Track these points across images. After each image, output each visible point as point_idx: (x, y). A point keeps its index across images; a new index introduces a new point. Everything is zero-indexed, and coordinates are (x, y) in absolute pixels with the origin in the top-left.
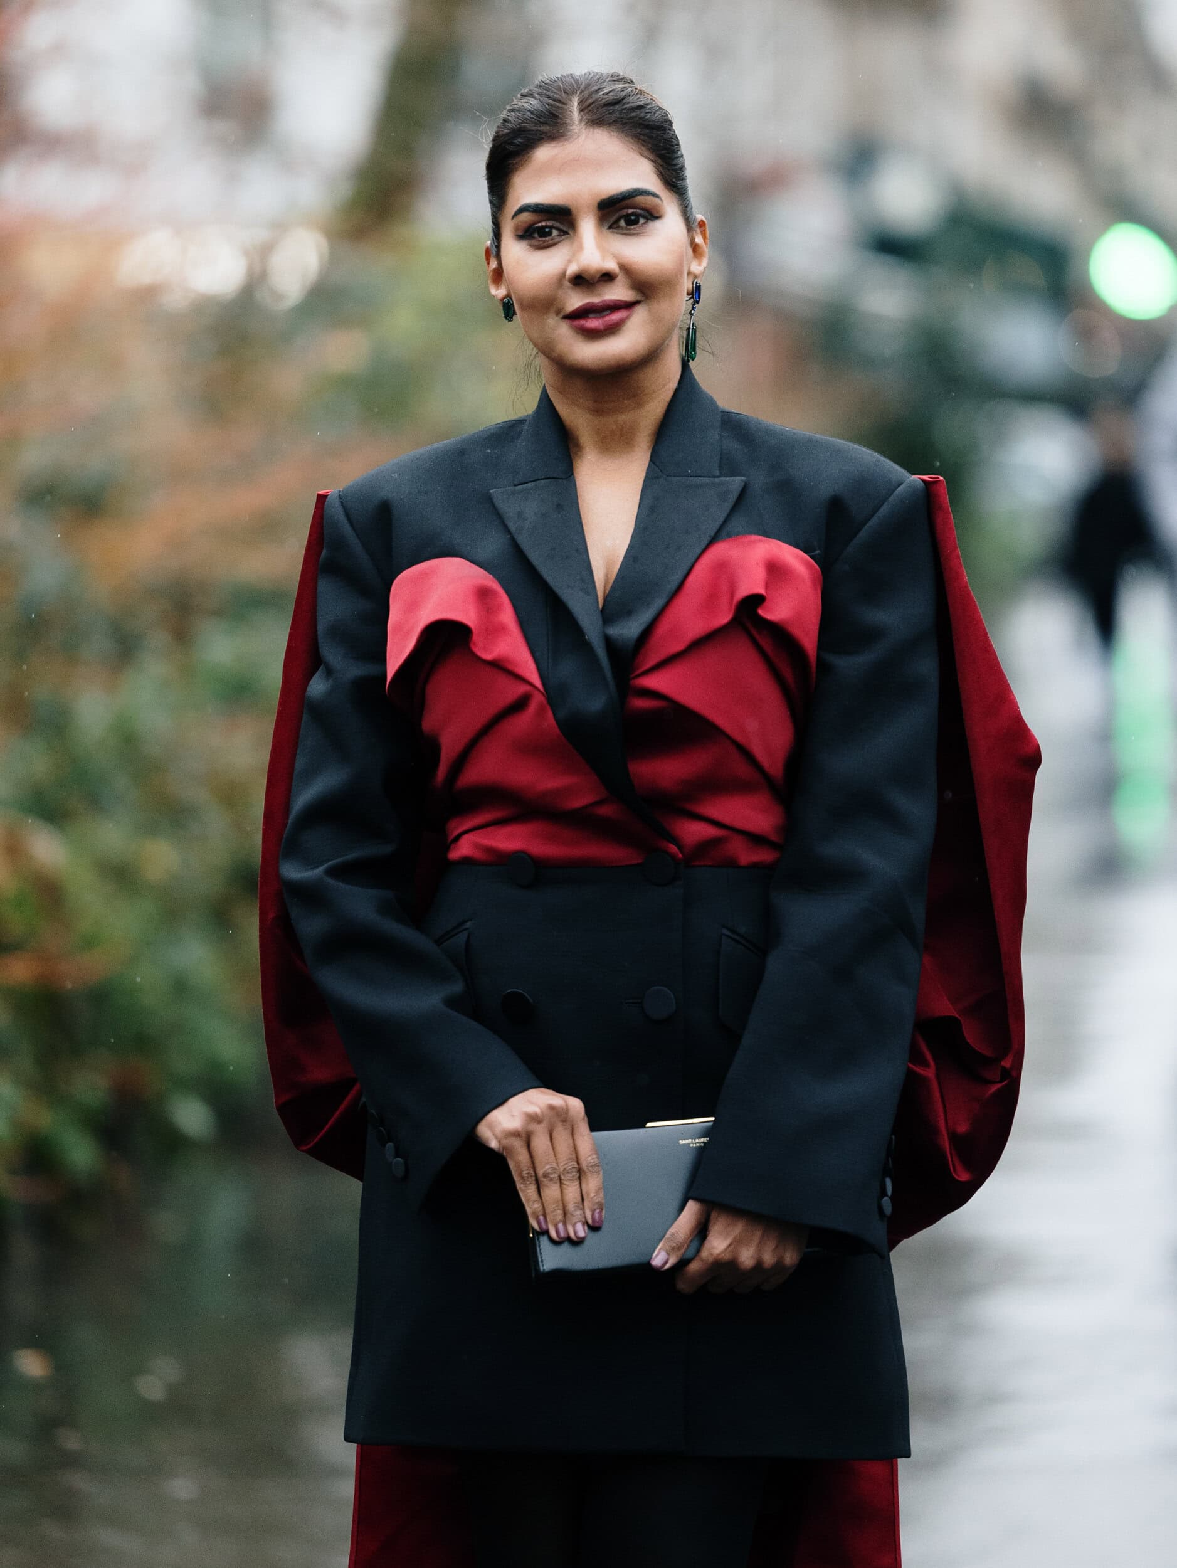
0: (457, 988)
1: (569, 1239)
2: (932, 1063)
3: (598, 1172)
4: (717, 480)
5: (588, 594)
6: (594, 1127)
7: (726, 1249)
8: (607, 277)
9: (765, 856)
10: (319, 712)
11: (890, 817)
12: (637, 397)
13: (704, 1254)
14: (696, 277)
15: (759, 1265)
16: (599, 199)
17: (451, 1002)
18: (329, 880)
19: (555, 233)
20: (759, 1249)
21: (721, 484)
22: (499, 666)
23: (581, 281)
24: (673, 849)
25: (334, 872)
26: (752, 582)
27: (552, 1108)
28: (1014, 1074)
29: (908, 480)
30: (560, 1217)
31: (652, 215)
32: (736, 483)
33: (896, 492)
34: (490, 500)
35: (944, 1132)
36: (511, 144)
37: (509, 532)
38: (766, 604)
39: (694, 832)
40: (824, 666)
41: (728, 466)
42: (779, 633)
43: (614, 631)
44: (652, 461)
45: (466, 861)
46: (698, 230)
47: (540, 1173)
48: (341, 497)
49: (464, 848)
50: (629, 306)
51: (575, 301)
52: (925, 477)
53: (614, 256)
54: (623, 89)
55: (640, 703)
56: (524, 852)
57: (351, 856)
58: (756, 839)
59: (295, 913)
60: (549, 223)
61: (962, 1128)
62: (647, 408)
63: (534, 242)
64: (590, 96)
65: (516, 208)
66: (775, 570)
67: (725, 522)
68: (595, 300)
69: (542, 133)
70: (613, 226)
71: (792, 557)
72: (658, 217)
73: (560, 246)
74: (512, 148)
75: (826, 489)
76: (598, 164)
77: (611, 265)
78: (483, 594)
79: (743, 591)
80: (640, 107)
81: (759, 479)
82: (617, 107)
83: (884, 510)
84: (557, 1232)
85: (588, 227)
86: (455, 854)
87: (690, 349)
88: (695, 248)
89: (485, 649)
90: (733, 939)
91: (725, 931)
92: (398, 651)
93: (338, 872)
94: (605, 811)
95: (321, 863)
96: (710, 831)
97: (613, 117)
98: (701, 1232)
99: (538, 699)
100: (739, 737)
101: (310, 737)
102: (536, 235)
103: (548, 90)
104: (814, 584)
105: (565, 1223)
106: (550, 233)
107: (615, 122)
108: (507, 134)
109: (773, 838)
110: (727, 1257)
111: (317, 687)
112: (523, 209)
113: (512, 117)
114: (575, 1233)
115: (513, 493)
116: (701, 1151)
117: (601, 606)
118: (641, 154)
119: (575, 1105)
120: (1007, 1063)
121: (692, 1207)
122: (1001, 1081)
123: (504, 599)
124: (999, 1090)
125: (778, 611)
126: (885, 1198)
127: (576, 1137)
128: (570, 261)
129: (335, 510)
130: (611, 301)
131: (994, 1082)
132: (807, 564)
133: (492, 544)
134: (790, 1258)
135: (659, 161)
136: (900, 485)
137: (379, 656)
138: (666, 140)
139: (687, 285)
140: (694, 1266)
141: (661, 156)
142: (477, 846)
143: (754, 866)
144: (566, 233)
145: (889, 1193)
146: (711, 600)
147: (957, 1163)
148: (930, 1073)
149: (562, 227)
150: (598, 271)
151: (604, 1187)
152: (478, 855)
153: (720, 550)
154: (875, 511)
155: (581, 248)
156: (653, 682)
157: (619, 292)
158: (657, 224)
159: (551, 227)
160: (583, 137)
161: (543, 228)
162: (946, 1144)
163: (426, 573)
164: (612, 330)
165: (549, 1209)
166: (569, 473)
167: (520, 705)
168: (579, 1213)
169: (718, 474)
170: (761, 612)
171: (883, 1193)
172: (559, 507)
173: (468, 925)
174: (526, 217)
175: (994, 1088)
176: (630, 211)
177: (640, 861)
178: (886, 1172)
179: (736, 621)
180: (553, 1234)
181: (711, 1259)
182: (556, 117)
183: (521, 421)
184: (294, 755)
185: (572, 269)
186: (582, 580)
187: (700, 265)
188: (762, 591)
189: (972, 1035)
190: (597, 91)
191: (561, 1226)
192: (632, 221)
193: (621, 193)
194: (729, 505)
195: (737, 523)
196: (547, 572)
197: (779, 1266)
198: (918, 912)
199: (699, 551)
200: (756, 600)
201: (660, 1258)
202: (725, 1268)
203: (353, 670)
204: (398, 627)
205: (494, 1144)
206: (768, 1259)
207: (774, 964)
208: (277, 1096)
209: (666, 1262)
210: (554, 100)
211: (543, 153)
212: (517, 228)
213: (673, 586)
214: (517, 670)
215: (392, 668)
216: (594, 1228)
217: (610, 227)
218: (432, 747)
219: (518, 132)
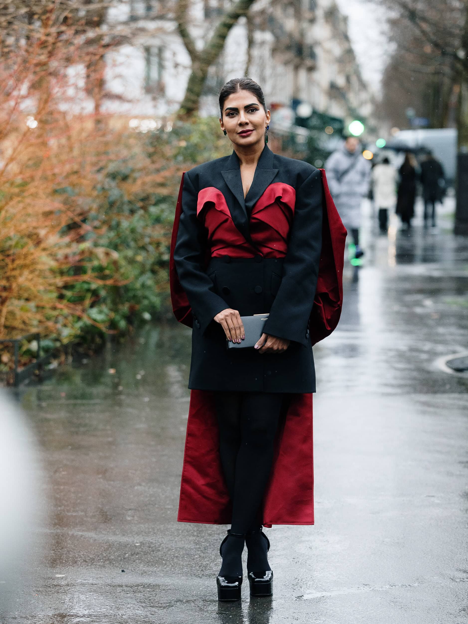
0: (212, 285)
1: (237, 343)
2: (322, 303)
3: (243, 327)
4: (272, 170)
5: (242, 196)
6: (241, 316)
7: (271, 345)
8: (247, 124)
9: (283, 256)
10: (182, 222)
11: (311, 247)
12: (254, 152)
13: (266, 345)
14: (267, 124)
15: (278, 349)
16: (244, 106)
17: (210, 289)
18: (185, 261)
19: (235, 114)
20: (278, 346)
21: (273, 171)
22: (222, 212)
23: (241, 125)
24: (261, 254)
25: (186, 259)
26: (279, 193)
27: (231, 313)
28: (340, 305)
29: (316, 170)
30: (235, 338)
31: (257, 109)
32: (276, 170)
33: (313, 173)
34: (221, 174)
35: (325, 319)
36: (224, 94)
37: (224, 181)
38: (282, 198)
39: (266, 250)
40: (296, 212)
41: (275, 167)
42: (285, 204)
43: (247, 204)
44: (257, 165)
45: (215, 257)
46: (268, 113)
47: (230, 328)
48: (188, 173)
49: (214, 255)
50: (252, 131)
51: (240, 130)
52: (320, 169)
53: (248, 119)
54: (250, 81)
55: (254, 221)
56: (227, 255)
57: (190, 255)
58: (280, 252)
59: (177, 268)
60: (233, 112)
61: (329, 318)
62: (257, 154)
63: (230, 116)
64: (242, 83)
65: (226, 109)
66: (285, 190)
67: (274, 179)
68: (245, 129)
69: (231, 91)
70: (248, 112)
71: (288, 187)
72: (258, 110)
73: (236, 117)
74: (225, 95)
75: (297, 172)
76: (244, 98)
77: (248, 121)
78: (218, 195)
79: (277, 195)
80: (253, 85)
81: (282, 170)
82: (248, 85)
83: (310, 177)
84: (235, 341)
85: (242, 112)
86: (213, 256)
87: (266, 140)
88: (267, 117)
89: (218, 208)
90: (276, 275)
91: (273, 273)
92: (200, 208)
93: (187, 259)
94: (246, 245)
95: (183, 257)
96: (269, 250)
97: (248, 87)
98: (266, 341)
99: (230, 219)
100: (276, 229)
101: (181, 227)
102: (231, 115)
103: (232, 82)
104: (294, 194)
105: (236, 339)
106: (234, 114)
107: (248, 88)
108: (223, 92)
109: (285, 252)
110: (271, 347)
111: (182, 216)
112: (227, 109)
113: (225, 88)
114: (239, 341)
115: (226, 173)
116: (266, 322)
117: (245, 198)
118: (254, 96)
119: (237, 312)
120: (339, 303)
121: (264, 336)
122: (338, 307)
123: (223, 197)
124: (337, 310)
125: (285, 200)
126: (307, 334)
127: (238, 319)
128: (238, 120)
129: (186, 176)
130: (248, 130)
131: (337, 307)
132: (292, 189)
133: (221, 184)
134: (285, 348)
135: (258, 97)
136: (314, 171)
137: (196, 209)
138: (260, 92)
139: (265, 126)
140: (264, 348)
141: (258, 96)
142: (217, 254)
143: (280, 258)
144: (237, 114)
145: (308, 333)
146: (270, 197)
147: (328, 326)
148: (321, 305)
149: (236, 113)
150: (244, 122)
151: (245, 330)
152: (217, 256)
153: (272, 186)
154: (308, 177)
155: (241, 117)
156: (256, 216)
157: (250, 127)
158: (258, 111)
159: (234, 113)
160: (240, 92)
161: (232, 113)
162: (325, 321)
163: (206, 191)
164: (248, 136)
165: (232, 336)
166: (239, 168)
167: (226, 221)
168: (239, 337)
169: (272, 168)
170: (281, 200)
171: (307, 333)
172: (236, 176)
173: (215, 272)
174: (228, 111)
175: (336, 308)
176: (252, 108)
177: (253, 257)
178: (308, 328)
179: (275, 202)
180: (234, 341)
181: (267, 347)
182: (234, 88)
183: (229, 157)
184: (178, 231)
185: (239, 122)
186: (241, 193)
187: (268, 121)
188: (281, 196)
189: (331, 297)
190: (244, 82)
191: (235, 340)
192: (252, 111)
193: (249, 105)
194: (274, 176)
195: (276, 180)
196: (233, 191)
197: (283, 349)
198: (317, 269)
199: (267, 186)
200: (280, 198)
201: (256, 347)
202: (270, 349)
203: (190, 213)
204: (199, 203)
205: (218, 321)
206: (280, 348)
207: (284, 280)
208: (173, 310)
209: (258, 347)
210: (234, 84)
211: (231, 96)
212: (226, 113)
213: (261, 194)
214: (226, 213)
215: (198, 212)
216: (243, 340)
217: (247, 112)
218: (207, 230)
219: (226, 91)
